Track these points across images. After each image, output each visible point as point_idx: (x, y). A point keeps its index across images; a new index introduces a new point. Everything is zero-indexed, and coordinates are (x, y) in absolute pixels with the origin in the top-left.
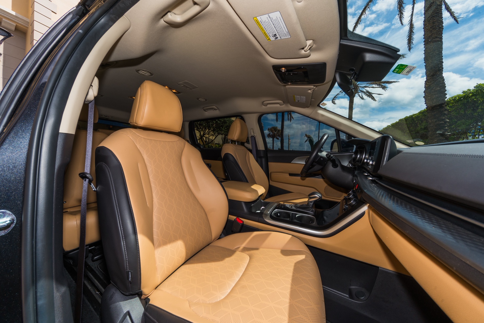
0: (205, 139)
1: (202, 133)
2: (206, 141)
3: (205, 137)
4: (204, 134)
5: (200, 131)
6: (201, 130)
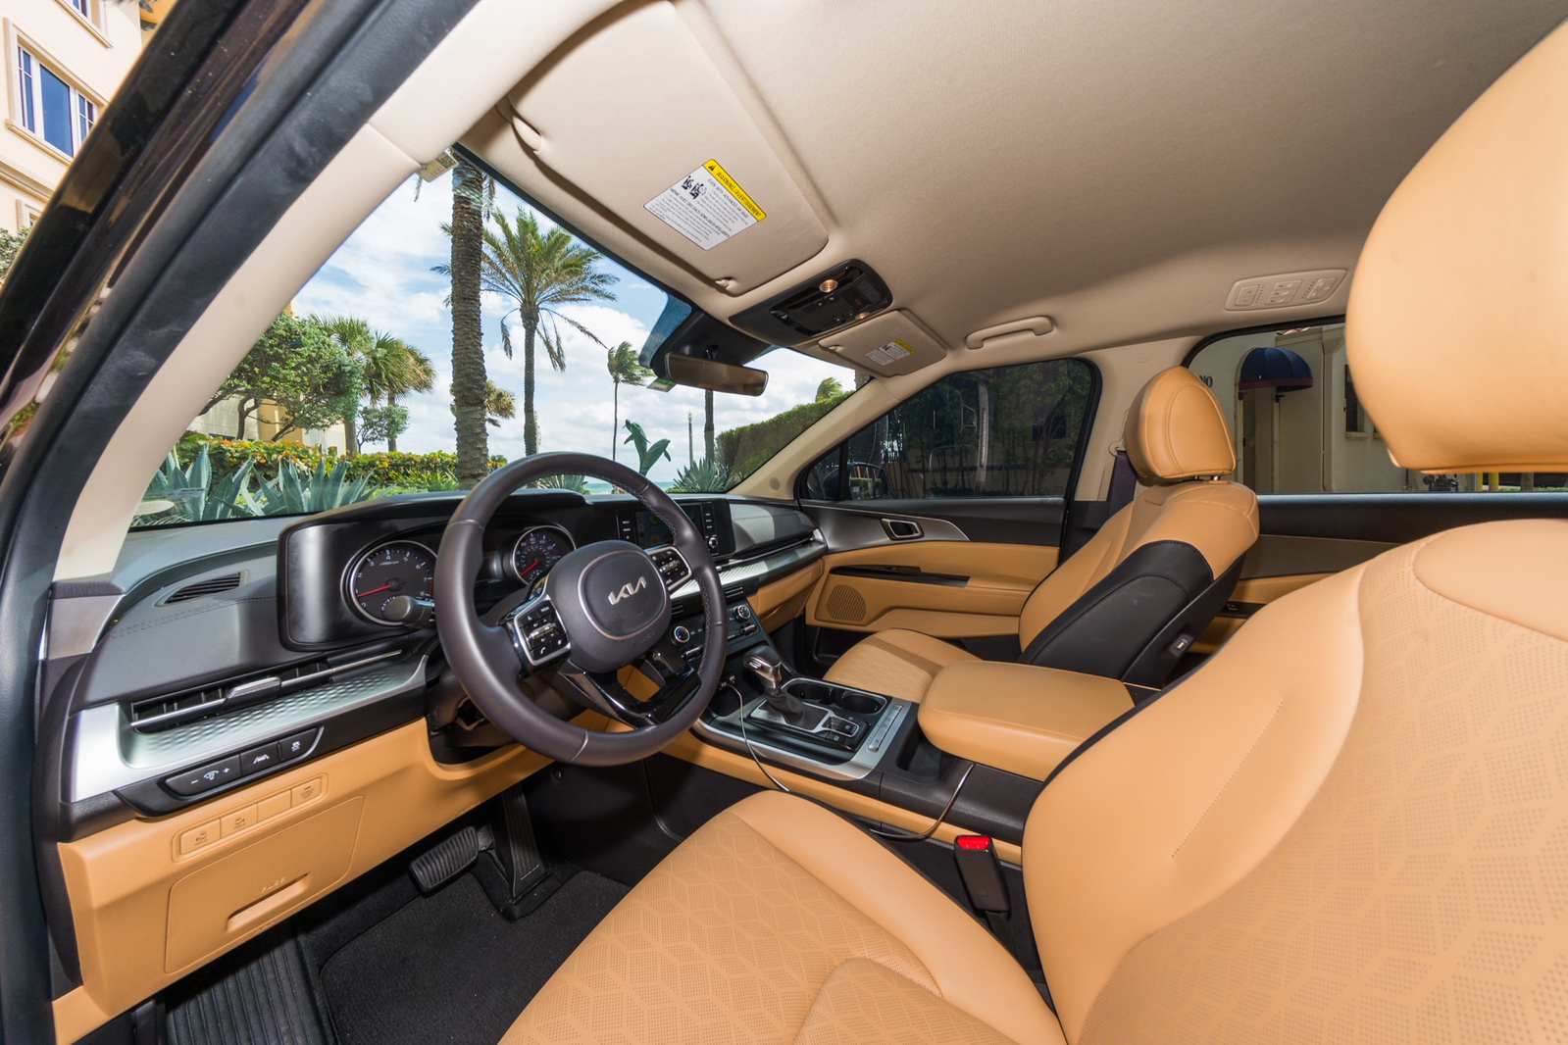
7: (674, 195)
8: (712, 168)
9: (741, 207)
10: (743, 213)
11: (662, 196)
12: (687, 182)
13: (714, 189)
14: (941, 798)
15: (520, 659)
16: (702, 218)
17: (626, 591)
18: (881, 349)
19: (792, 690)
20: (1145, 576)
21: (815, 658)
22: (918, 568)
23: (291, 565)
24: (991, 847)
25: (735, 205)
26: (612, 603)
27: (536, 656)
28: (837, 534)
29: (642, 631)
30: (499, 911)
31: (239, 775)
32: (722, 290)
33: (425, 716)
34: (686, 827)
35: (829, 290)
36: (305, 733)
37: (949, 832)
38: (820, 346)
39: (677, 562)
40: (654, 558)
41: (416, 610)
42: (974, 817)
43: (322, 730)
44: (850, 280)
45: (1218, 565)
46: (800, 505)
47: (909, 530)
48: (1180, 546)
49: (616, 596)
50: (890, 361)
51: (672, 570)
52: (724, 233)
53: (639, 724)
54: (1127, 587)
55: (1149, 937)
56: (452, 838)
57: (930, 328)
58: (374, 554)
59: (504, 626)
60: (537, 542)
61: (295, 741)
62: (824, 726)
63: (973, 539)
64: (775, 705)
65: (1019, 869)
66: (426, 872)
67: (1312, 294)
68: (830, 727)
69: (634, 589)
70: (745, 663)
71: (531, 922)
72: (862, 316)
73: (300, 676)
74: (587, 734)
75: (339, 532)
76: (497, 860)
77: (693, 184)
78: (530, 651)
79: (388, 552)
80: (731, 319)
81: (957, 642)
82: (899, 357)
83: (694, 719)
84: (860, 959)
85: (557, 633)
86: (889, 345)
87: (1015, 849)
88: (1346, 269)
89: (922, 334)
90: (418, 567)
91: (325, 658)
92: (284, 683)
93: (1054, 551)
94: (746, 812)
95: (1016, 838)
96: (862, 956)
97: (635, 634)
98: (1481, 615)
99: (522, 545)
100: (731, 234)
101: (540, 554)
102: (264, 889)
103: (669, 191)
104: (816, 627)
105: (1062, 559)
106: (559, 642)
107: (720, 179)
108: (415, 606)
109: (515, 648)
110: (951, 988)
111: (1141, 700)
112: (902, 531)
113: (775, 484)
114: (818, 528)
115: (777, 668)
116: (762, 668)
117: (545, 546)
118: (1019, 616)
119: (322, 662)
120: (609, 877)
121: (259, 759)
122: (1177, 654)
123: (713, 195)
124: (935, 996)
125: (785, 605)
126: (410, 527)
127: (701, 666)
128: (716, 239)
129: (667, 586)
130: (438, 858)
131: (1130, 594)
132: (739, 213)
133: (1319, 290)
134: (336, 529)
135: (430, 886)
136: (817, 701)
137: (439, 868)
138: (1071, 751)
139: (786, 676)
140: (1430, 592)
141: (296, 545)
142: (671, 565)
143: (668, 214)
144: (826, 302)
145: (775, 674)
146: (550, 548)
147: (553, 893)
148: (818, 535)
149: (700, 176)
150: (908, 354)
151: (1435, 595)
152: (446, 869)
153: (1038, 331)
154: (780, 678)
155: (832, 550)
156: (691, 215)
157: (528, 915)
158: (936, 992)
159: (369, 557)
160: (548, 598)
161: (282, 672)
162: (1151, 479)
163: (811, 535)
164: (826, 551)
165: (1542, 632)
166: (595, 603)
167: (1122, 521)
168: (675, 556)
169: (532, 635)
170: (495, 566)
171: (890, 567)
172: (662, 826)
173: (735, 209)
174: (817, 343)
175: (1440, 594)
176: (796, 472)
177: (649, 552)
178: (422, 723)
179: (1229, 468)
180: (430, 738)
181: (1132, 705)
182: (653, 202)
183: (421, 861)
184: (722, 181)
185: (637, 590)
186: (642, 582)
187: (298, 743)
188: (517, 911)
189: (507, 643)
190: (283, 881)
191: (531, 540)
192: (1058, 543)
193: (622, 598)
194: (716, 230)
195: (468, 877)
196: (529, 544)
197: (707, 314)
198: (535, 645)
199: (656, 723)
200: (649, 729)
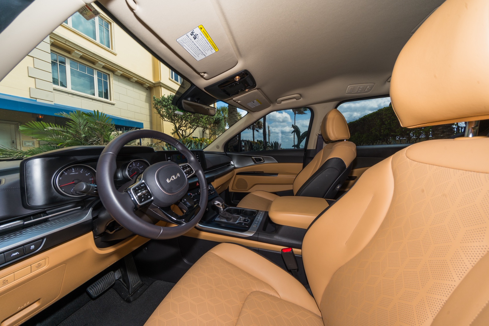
0: (181, 132)
1: (177, 126)
2: (182, 135)
3: (182, 130)
4: (180, 126)
5: (174, 124)
6: (176, 121)
7: (188, 37)
8: (201, 28)
9: (211, 46)
10: (211, 48)
11: (183, 37)
12: (192, 33)
13: (202, 37)
14: (277, 238)
15: (134, 203)
16: (197, 48)
17: (173, 178)
18: (252, 102)
19: (227, 211)
20: (329, 168)
21: (232, 202)
22: (263, 172)
23: (27, 174)
24: (292, 250)
25: (208, 44)
26: (168, 182)
27: (141, 202)
28: (238, 163)
29: (180, 191)
30: (125, 300)
31: (4, 262)
32: (202, 77)
33: (92, 230)
34: (194, 261)
35: (238, 80)
36: (37, 242)
37: (280, 248)
38: (233, 100)
39: (190, 168)
40: (182, 167)
41: (88, 188)
42: (286, 243)
43: (45, 240)
44: (244, 77)
45: (347, 163)
46: (226, 153)
47: (260, 160)
48: (338, 159)
49: (169, 180)
50: (254, 107)
51: (188, 171)
52: (204, 55)
53: (180, 223)
54: (324, 172)
55: (340, 268)
56: (104, 277)
57: (266, 96)
58: (66, 170)
59: (127, 192)
60: (136, 165)
61: (32, 245)
62: (239, 221)
63: (279, 162)
64: (223, 216)
65: (301, 256)
66: (93, 291)
67: (366, 90)
68: (241, 221)
69: (176, 177)
70: (212, 203)
71: (137, 301)
72: (247, 90)
73: (33, 219)
74: (162, 228)
75: (50, 161)
76: (123, 282)
77: (195, 34)
78: (138, 200)
79: (73, 169)
80: (205, 88)
81: (275, 193)
82: (257, 105)
83: (196, 223)
84: (255, 291)
85: (148, 194)
86: (254, 101)
87: (299, 250)
88: (374, 83)
89: (264, 98)
90: (87, 175)
91: (46, 211)
92: (25, 223)
93: (302, 164)
94: (216, 251)
95: (300, 247)
96: (256, 290)
97: (177, 192)
98: (425, 164)
99: (130, 166)
100: (207, 56)
101: (137, 170)
102: (19, 308)
103: (185, 35)
104: (232, 192)
105: (304, 167)
106: (149, 197)
107: (204, 33)
108: (87, 186)
109: (132, 200)
110: (283, 295)
111: (331, 204)
112: (258, 161)
113: (218, 147)
114: (232, 161)
115: (223, 204)
116: (218, 204)
117: (139, 167)
118: (293, 184)
119: (45, 213)
120: (166, 281)
121: (14, 254)
122: (337, 190)
123: (201, 39)
124: (279, 298)
125: (222, 185)
126: (83, 159)
127: (200, 203)
128: (201, 57)
129: (187, 176)
130: (99, 285)
131: (326, 173)
132: (210, 48)
133: (368, 89)
134: (49, 159)
135: (96, 296)
136: (236, 214)
137: (99, 288)
138: (314, 219)
139: (226, 207)
140: (411, 160)
141: (29, 166)
142: (188, 169)
143: (185, 44)
144: (236, 84)
145: (222, 206)
146: (141, 167)
147: (146, 290)
148: (232, 163)
149: (197, 31)
150: (260, 104)
151: (412, 161)
152: (102, 288)
153: (297, 99)
154: (224, 207)
155: (237, 167)
156: (193, 46)
157: (136, 299)
158: (278, 297)
159: (64, 171)
160: (143, 181)
161: (24, 218)
162: (329, 141)
163: (230, 163)
164: (235, 168)
165: (441, 166)
166: (162, 182)
167: (321, 154)
168: (189, 166)
169: (139, 194)
170: (119, 175)
171: (255, 172)
172: (185, 261)
173: (208, 46)
174: (232, 99)
175: (413, 161)
176: (225, 143)
177: (180, 165)
178: (91, 233)
179: (348, 137)
180: (95, 239)
181: (329, 205)
182: (180, 39)
183: (91, 287)
184: (204, 34)
185: (177, 178)
186: (178, 175)
187: (33, 246)
188: (131, 299)
189: (129, 198)
190: (28, 303)
191: (134, 164)
192: (303, 162)
193: (171, 180)
194: (202, 53)
195: (111, 290)
196: (133, 166)
197: (197, 87)
198: (140, 198)
199: (186, 222)
200: (183, 225)
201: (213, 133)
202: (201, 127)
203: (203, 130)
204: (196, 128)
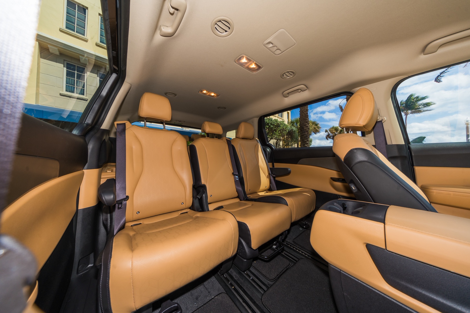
201: (286, 144)
202: (275, 139)
203: (277, 141)
204: (270, 140)
